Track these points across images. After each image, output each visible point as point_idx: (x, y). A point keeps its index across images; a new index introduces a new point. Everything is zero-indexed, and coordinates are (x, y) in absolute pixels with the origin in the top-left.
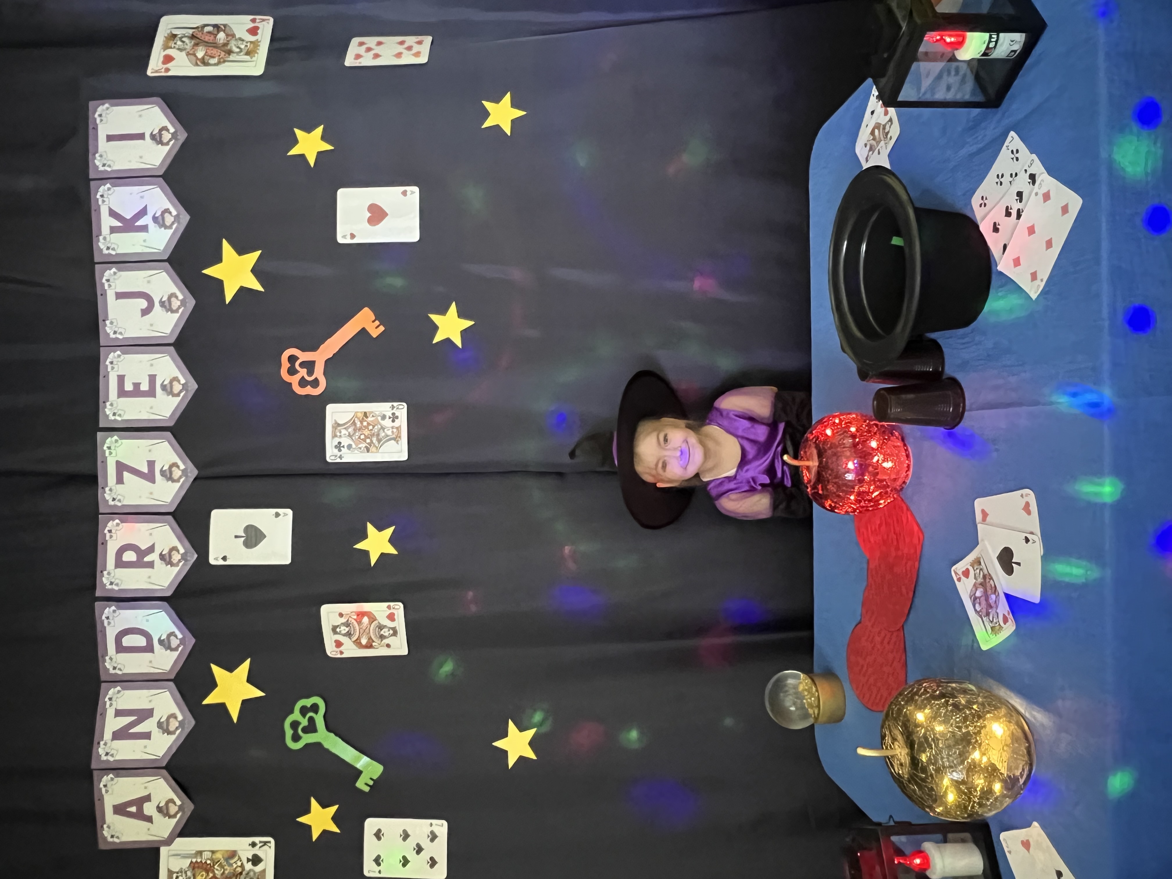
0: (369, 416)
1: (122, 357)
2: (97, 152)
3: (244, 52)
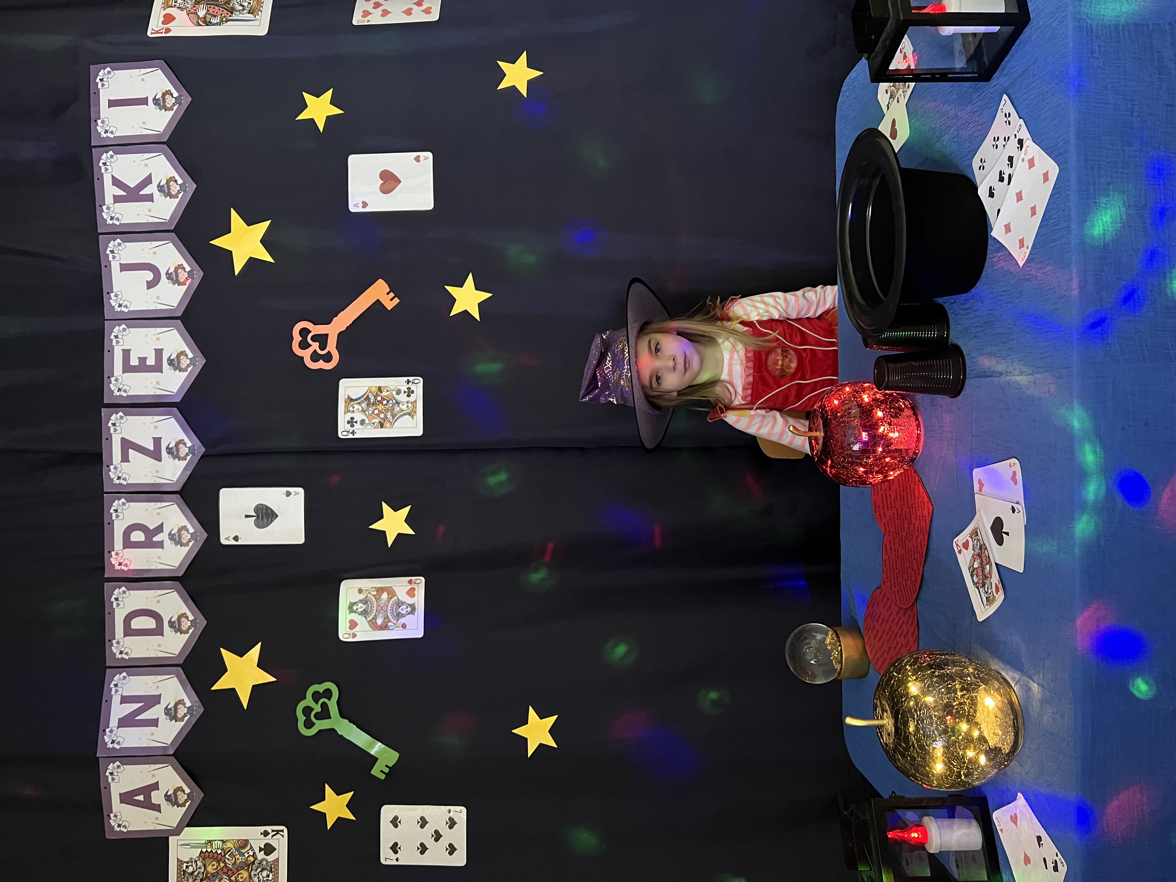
0: (384, 390)
1: (127, 331)
2: (99, 118)
3: (247, 10)
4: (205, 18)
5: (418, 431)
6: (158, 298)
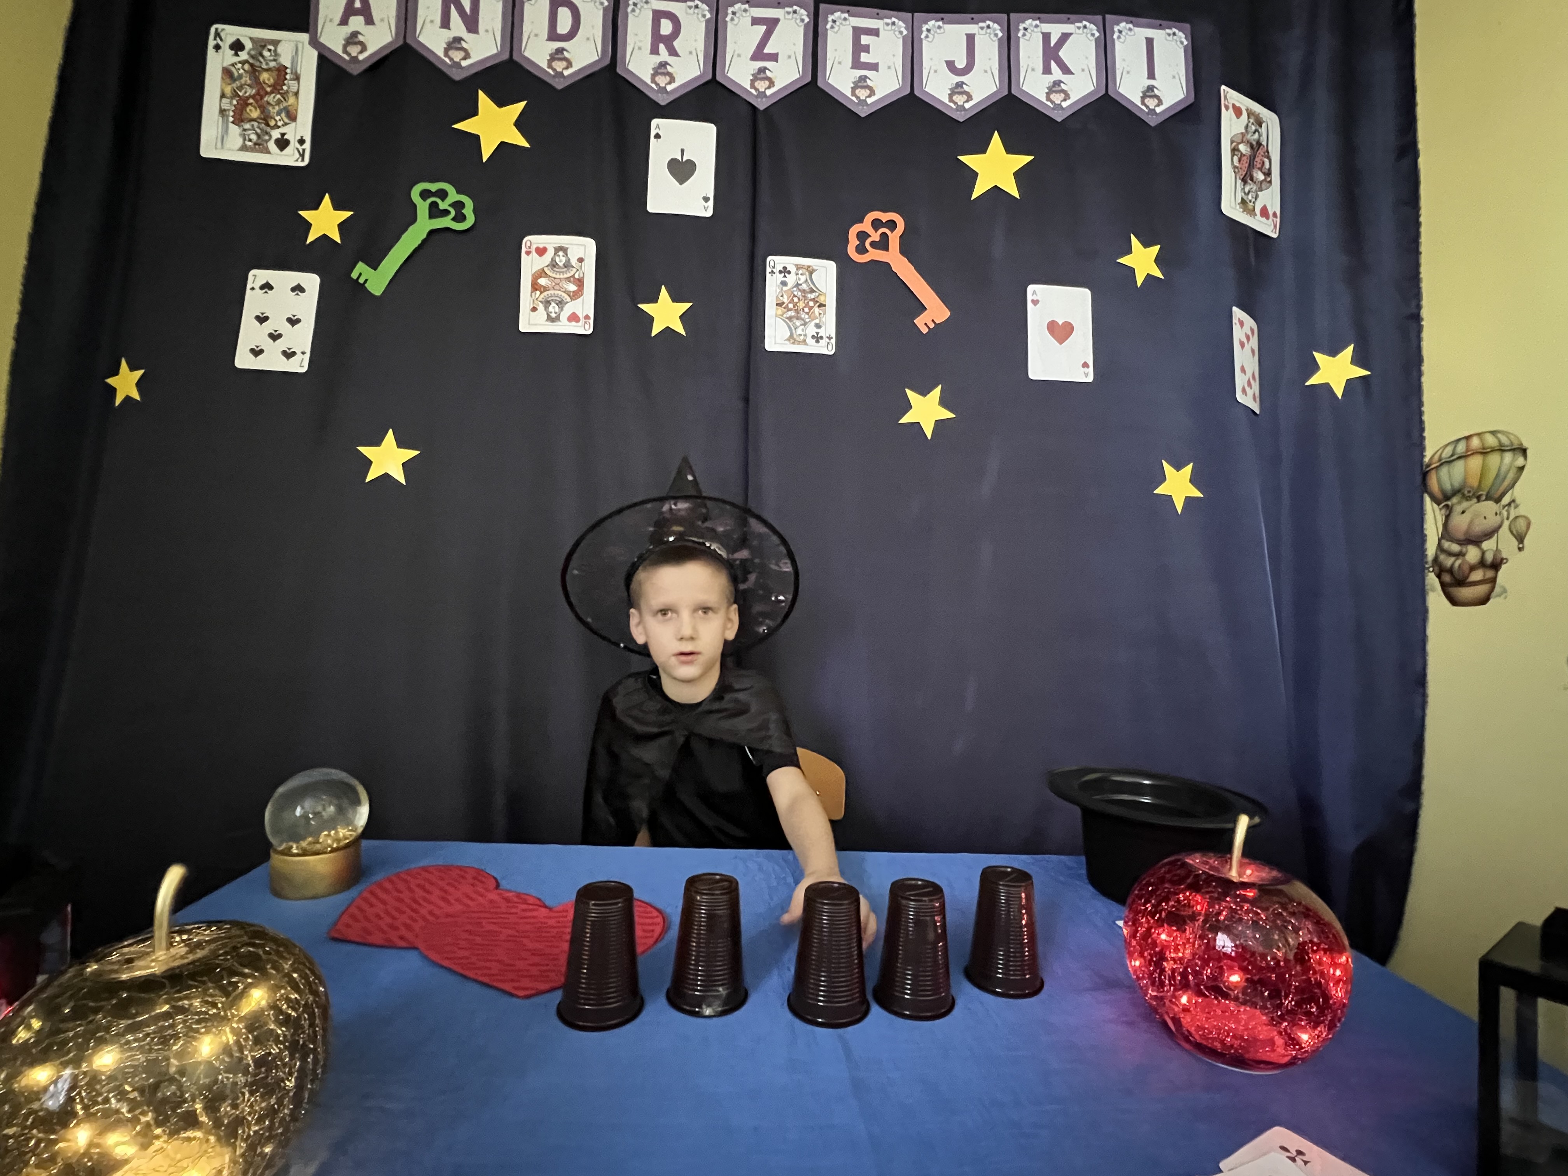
0: (821, 309)
1: (900, 36)
2: (1135, 25)
3: (1245, 198)
4: (1238, 150)
5: (771, 345)
6: (936, 71)
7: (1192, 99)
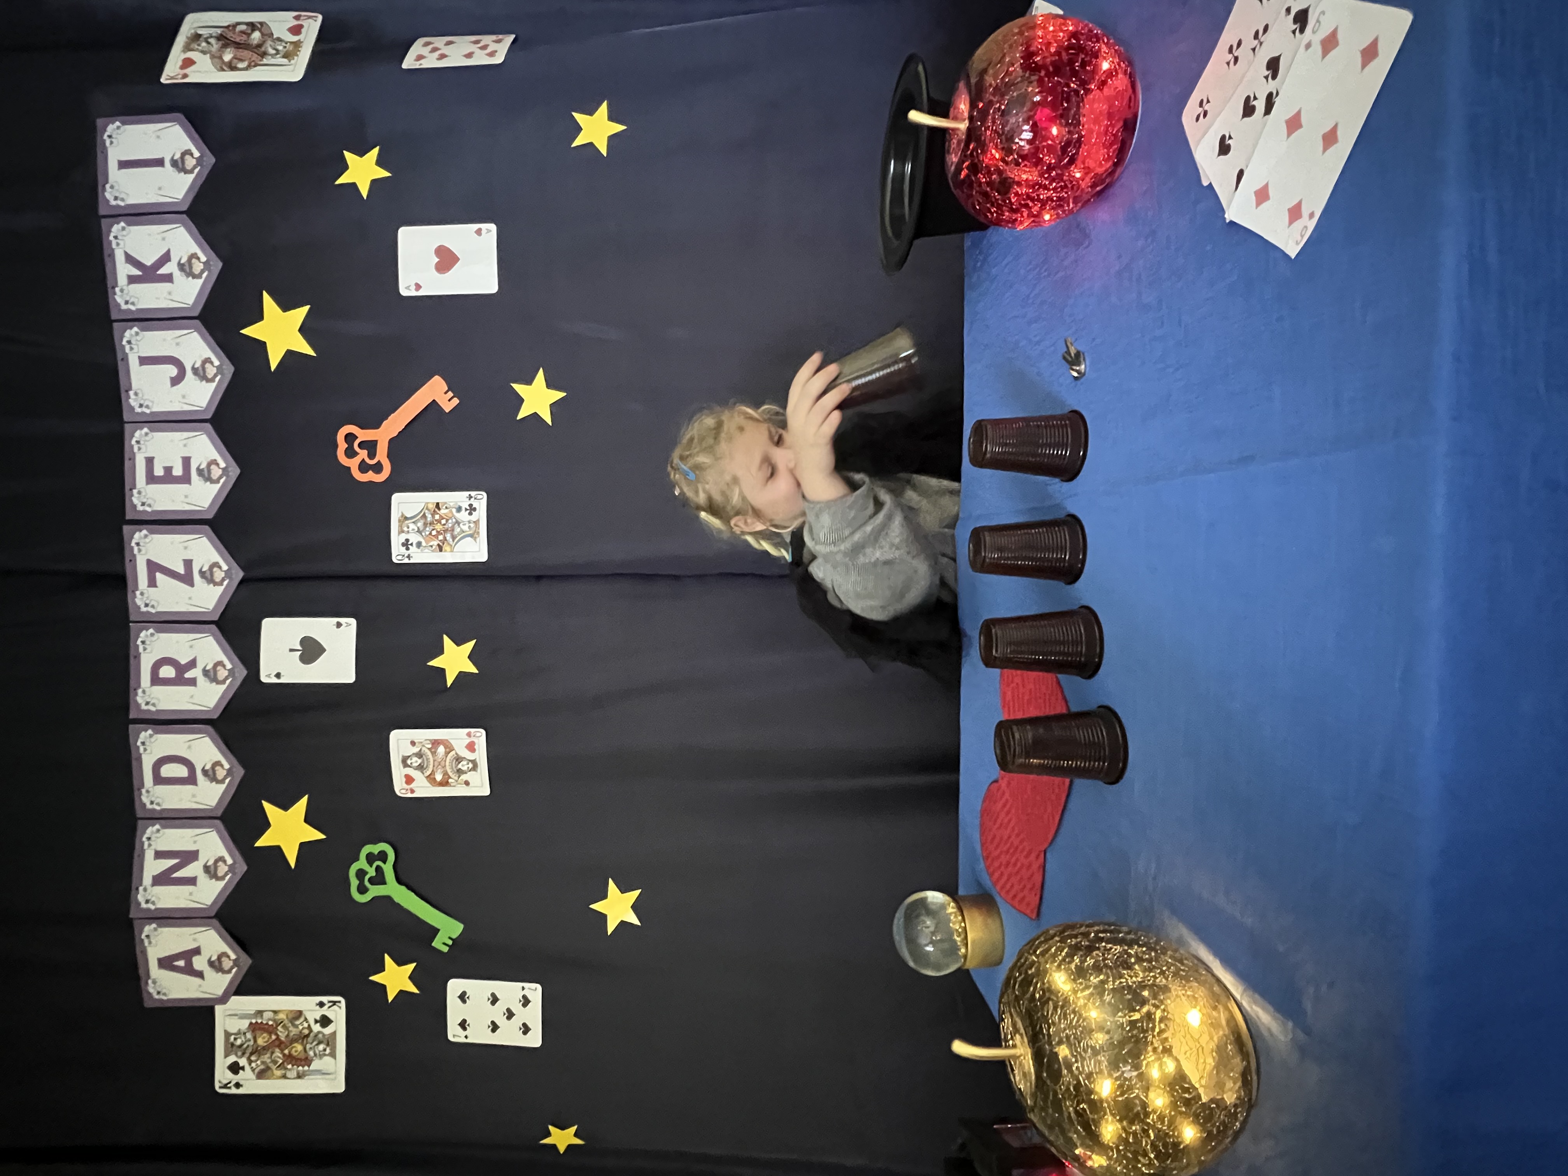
0: (442, 506)
1: (150, 435)
2: (107, 182)
3: (282, 54)
4: (230, 62)
5: (482, 556)
7: (180, 116)
